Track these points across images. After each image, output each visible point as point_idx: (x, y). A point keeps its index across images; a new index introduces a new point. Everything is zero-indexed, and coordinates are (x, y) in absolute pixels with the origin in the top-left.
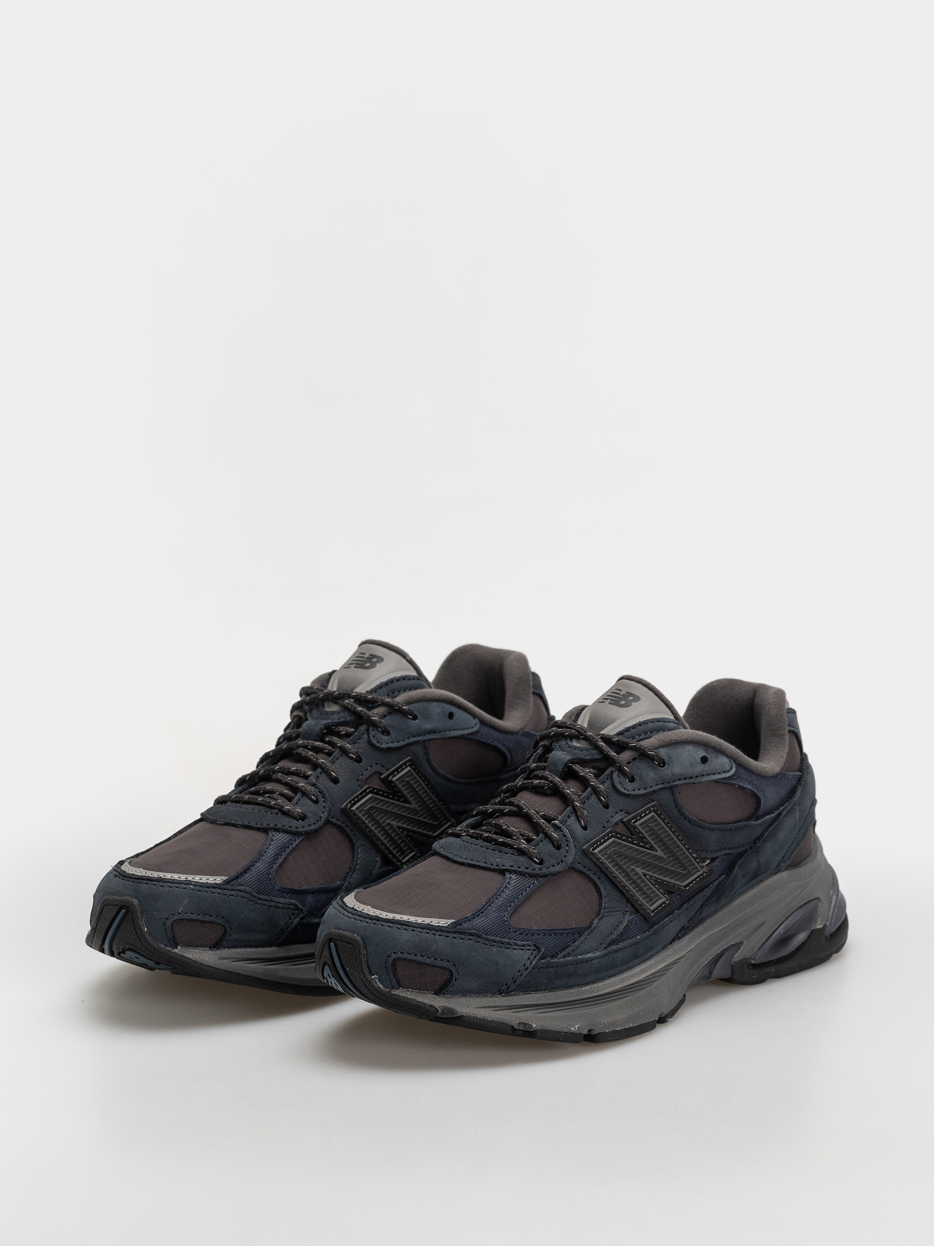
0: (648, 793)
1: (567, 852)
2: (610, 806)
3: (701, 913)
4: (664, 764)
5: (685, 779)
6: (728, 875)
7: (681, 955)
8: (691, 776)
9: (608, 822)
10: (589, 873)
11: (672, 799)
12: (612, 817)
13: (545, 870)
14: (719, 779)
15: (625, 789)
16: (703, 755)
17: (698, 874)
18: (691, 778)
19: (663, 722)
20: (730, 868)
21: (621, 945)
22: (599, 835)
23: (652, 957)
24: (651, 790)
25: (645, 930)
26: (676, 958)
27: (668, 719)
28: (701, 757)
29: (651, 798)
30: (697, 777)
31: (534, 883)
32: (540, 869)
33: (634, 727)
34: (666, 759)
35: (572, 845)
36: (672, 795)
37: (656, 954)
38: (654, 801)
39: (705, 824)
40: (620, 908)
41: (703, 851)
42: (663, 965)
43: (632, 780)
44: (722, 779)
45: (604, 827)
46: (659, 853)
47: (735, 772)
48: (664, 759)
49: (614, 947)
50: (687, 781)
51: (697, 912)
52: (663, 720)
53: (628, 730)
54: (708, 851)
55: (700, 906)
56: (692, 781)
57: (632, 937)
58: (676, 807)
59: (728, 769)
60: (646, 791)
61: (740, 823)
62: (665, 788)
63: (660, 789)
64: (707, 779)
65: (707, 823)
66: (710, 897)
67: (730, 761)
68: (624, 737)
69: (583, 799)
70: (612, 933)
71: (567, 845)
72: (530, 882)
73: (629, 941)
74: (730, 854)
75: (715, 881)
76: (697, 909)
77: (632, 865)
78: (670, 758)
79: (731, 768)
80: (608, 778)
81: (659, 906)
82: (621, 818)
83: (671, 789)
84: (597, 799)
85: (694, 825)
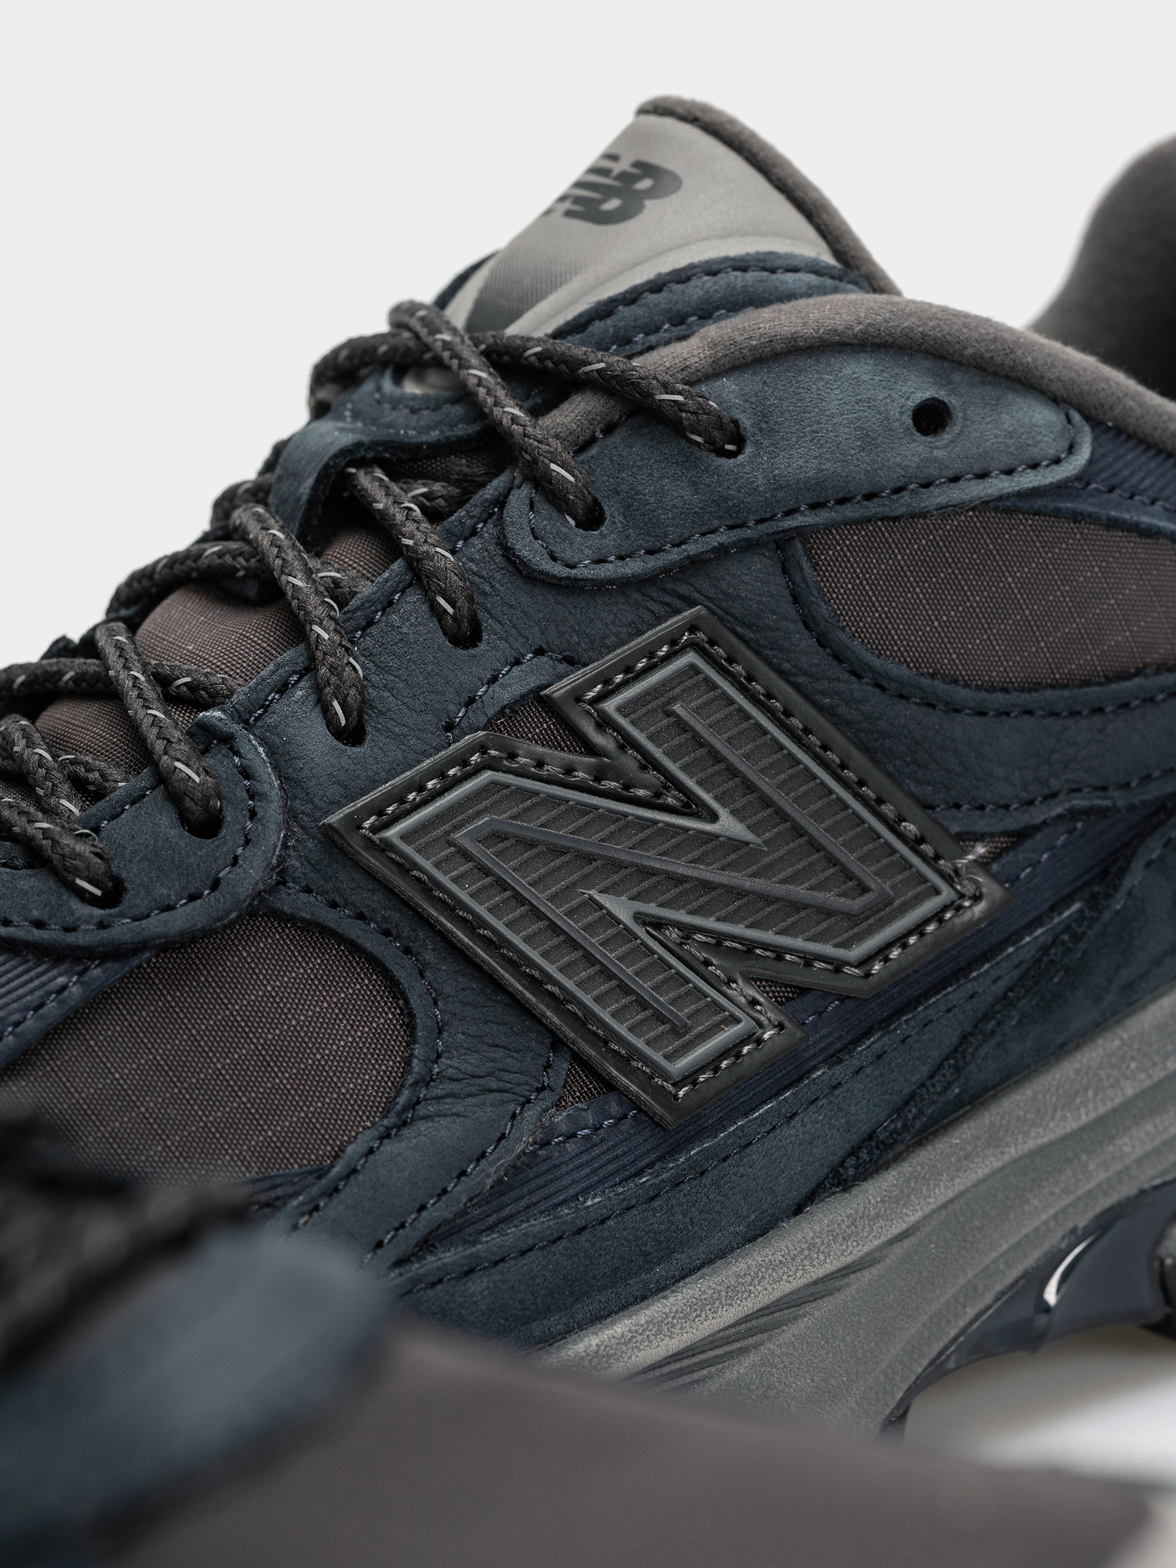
0: (666, 570)
1: (247, 842)
2: (485, 636)
3: (958, 1070)
4: (740, 441)
5: (841, 501)
6: (1093, 902)
7: (849, 1259)
8: (867, 488)
9: (471, 701)
10: (354, 930)
11: (786, 593)
12: (494, 680)
13: (123, 930)
14: (1009, 496)
15: (554, 559)
16: (928, 395)
17: (931, 905)
18: (869, 497)
19: (764, 269)
20: (1105, 873)
21: (491, 1243)
22: (419, 762)
23: (683, 1278)
24: (674, 555)
25: (641, 1164)
26: (819, 1272)
27: (788, 256)
28: (912, 403)
29: (684, 589)
30: (898, 490)
31: (64, 988)
32: (102, 925)
33: (631, 297)
34: (746, 422)
35: (273, 810)
36: (785, 572)
37: (703, 1265)
38: (693, 603)
39: (961, 694)
40: (507, 1076)
41: (958, 806)
42: (730, 1315)
43: (592, 518)
44: (1020, 495)
45: (449, 727)
46: (728, 825)
47: (1091, 462)
48: (735, 422)
49: (449, 1256)
50: (850, 511)
51: (940, 1066)
52: (767, 264)
53: (605, 310)
54: (982, 808)
55: (955, 1040)
56: (874, 508)
57: (563, 1202)
58: (806, 626)
59: (1051, 452)
60: (652, 563)
61: (1136, 681)
62: (748, 546)
63: (722, 550)
64: (942, 500)
65: (967, 685)
66: (1005, 1000)
67: (1069, 420)
68: (583, 343)
69: (358, 609)
70: (445, 1191)
71: (253, 814)
72: (44, 984)
73: (539, 1224)
74: (1102, 813)
75: (1029, 927)
76: (936, 1055)
77: (583, 881)
78: (763, 416)
79: (1071, 449)
80: (491, 515)
81: (723, 1054)
82: (533, 682)
83: (778, 548)
84: (425, 607)
85: (902, 697)
